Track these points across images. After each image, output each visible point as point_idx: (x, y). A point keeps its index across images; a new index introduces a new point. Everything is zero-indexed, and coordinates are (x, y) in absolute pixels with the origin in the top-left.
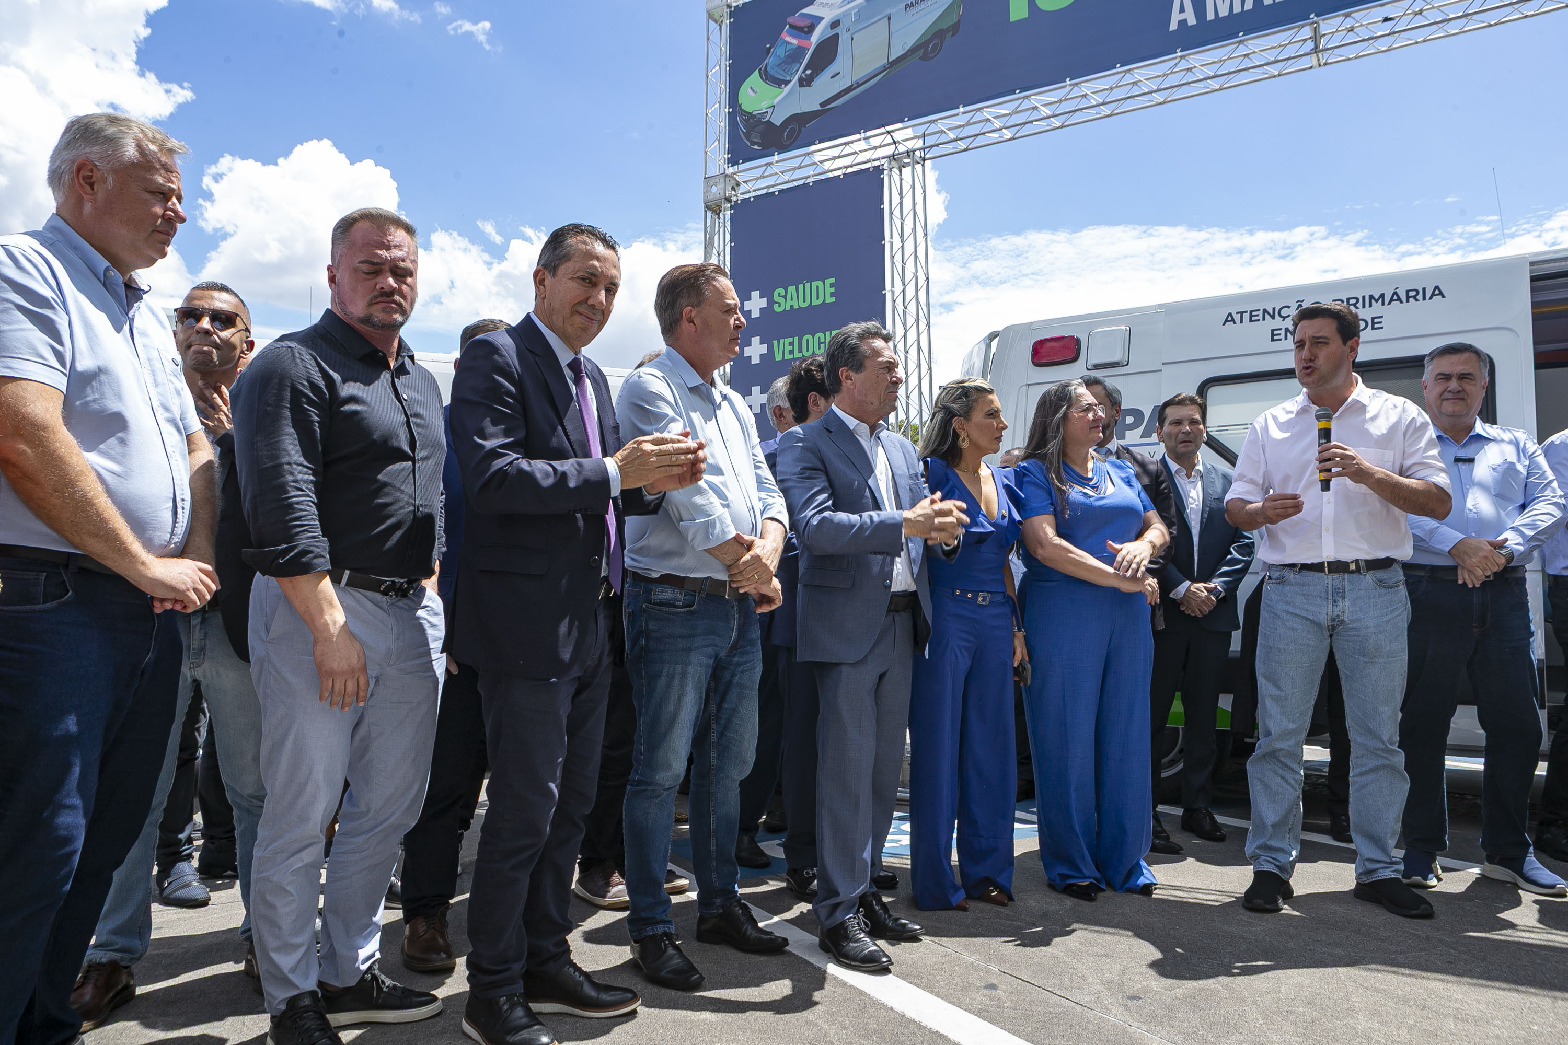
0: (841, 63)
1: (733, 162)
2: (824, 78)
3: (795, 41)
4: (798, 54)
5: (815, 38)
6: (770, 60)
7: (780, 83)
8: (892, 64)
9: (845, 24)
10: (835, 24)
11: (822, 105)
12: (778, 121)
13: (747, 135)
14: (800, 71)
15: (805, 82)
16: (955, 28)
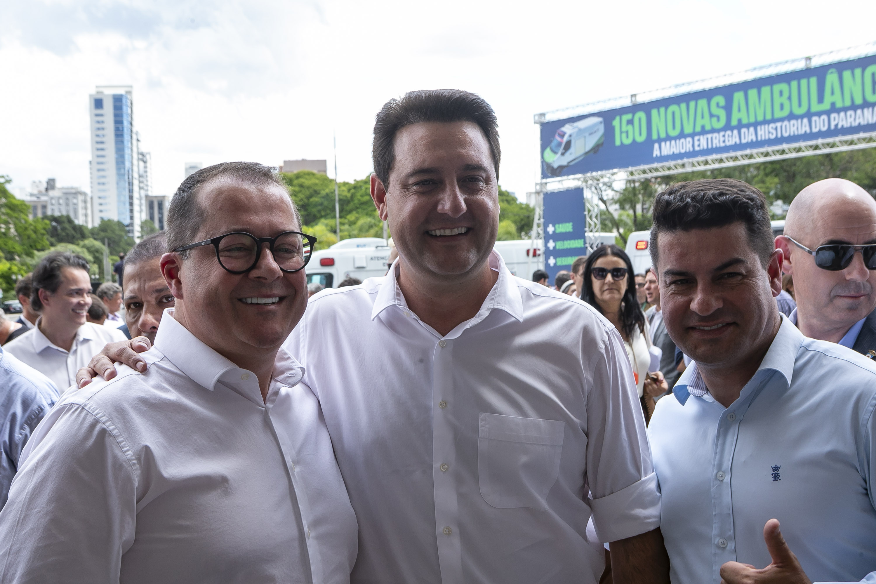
0: (572, 150)
1: (543, 178)
2: (567, 154)
3: (558, 139)
4: (560, 144)
5: (566, 139)
6: (553, 144)
7: (555, 153)
8: (587, 153)
9: (573, 136)
10: (570, 136)
11: (569, 163)
12: (555, 166)
13: (547, 169)
14: (561, 150)
15: (563, 154)
16: (602, 144)
